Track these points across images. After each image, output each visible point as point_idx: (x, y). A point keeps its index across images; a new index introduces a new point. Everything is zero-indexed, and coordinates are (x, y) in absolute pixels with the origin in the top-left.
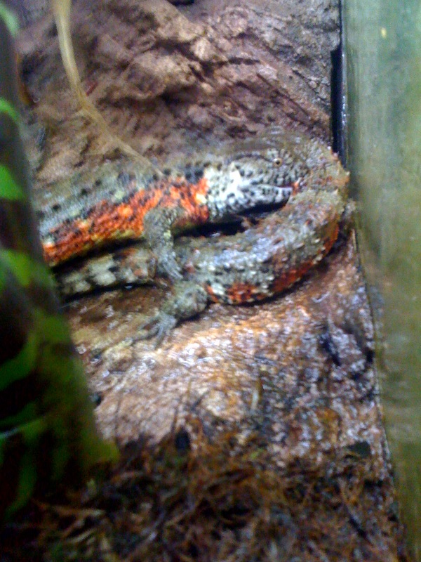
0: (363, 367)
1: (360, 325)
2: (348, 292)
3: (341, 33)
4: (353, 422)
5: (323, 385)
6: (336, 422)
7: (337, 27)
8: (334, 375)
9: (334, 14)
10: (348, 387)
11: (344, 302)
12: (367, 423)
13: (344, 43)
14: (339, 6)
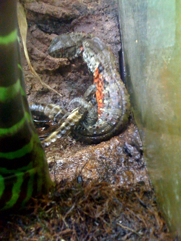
0: (140, 157)
1: (137, 142)
2: (132, 132)
3: (121, 45)
4: (138, 175)
5: (126, 164)
6: (132, 175)
7: (120, 43)
8: (130, 160)
9: (119, 38)
10: (135, 164)
11: (131, 136)
12: (143, 175)
13: (123, 48)
14: (120, 35)
